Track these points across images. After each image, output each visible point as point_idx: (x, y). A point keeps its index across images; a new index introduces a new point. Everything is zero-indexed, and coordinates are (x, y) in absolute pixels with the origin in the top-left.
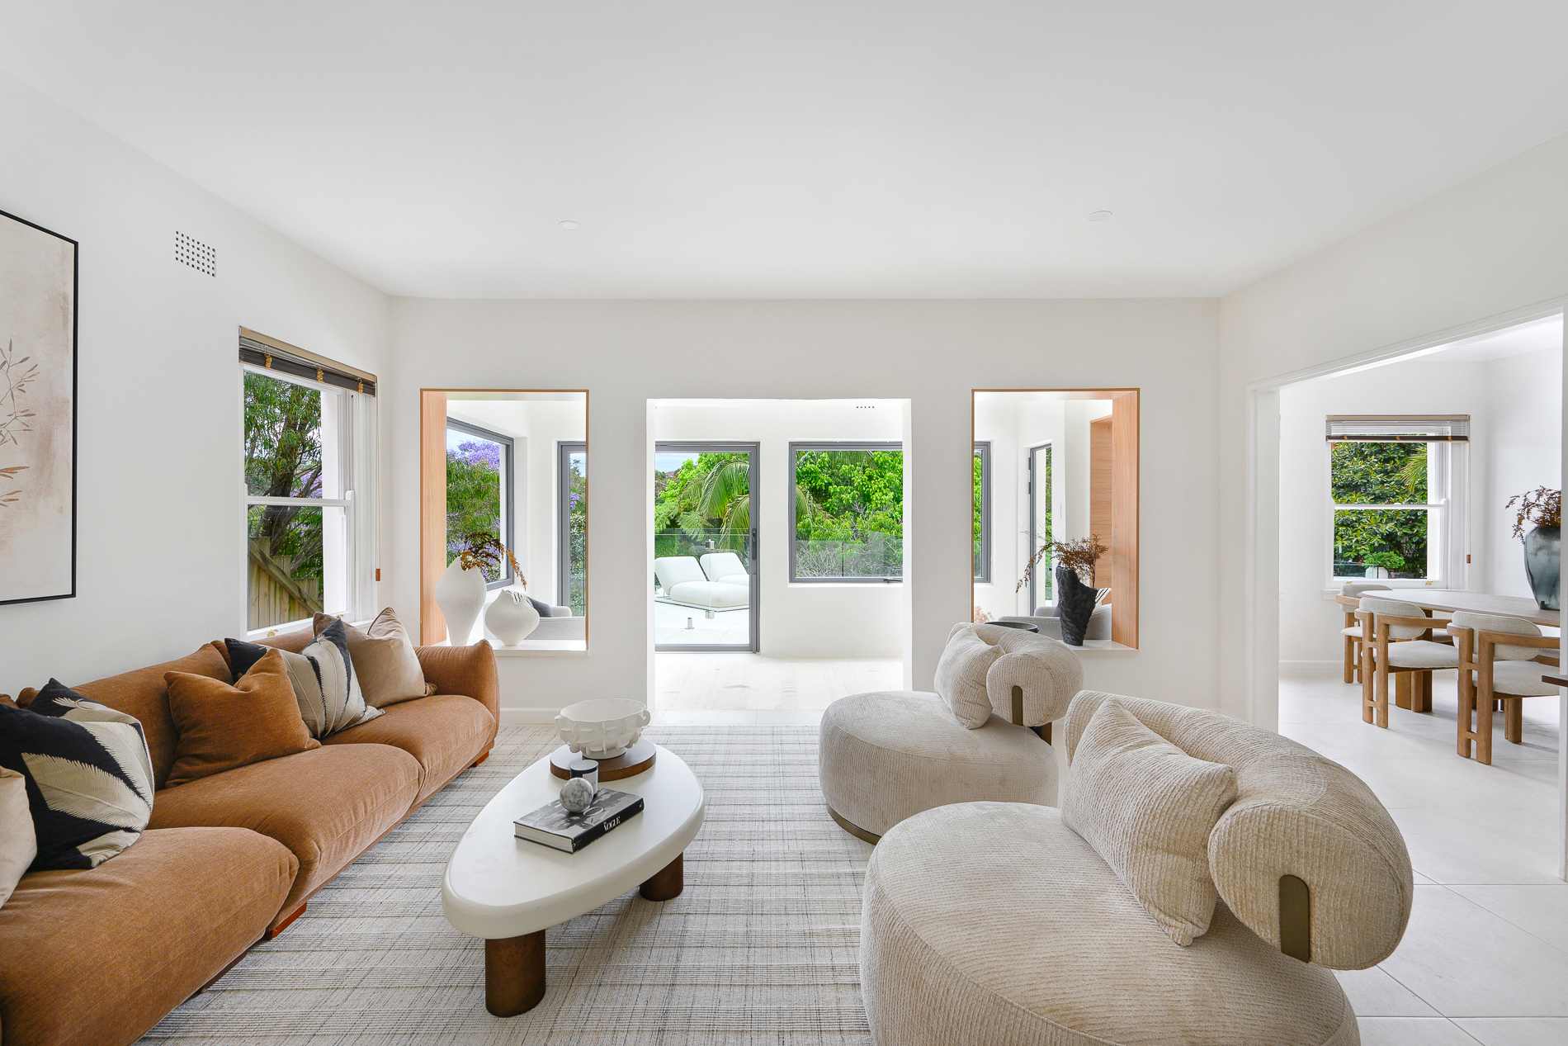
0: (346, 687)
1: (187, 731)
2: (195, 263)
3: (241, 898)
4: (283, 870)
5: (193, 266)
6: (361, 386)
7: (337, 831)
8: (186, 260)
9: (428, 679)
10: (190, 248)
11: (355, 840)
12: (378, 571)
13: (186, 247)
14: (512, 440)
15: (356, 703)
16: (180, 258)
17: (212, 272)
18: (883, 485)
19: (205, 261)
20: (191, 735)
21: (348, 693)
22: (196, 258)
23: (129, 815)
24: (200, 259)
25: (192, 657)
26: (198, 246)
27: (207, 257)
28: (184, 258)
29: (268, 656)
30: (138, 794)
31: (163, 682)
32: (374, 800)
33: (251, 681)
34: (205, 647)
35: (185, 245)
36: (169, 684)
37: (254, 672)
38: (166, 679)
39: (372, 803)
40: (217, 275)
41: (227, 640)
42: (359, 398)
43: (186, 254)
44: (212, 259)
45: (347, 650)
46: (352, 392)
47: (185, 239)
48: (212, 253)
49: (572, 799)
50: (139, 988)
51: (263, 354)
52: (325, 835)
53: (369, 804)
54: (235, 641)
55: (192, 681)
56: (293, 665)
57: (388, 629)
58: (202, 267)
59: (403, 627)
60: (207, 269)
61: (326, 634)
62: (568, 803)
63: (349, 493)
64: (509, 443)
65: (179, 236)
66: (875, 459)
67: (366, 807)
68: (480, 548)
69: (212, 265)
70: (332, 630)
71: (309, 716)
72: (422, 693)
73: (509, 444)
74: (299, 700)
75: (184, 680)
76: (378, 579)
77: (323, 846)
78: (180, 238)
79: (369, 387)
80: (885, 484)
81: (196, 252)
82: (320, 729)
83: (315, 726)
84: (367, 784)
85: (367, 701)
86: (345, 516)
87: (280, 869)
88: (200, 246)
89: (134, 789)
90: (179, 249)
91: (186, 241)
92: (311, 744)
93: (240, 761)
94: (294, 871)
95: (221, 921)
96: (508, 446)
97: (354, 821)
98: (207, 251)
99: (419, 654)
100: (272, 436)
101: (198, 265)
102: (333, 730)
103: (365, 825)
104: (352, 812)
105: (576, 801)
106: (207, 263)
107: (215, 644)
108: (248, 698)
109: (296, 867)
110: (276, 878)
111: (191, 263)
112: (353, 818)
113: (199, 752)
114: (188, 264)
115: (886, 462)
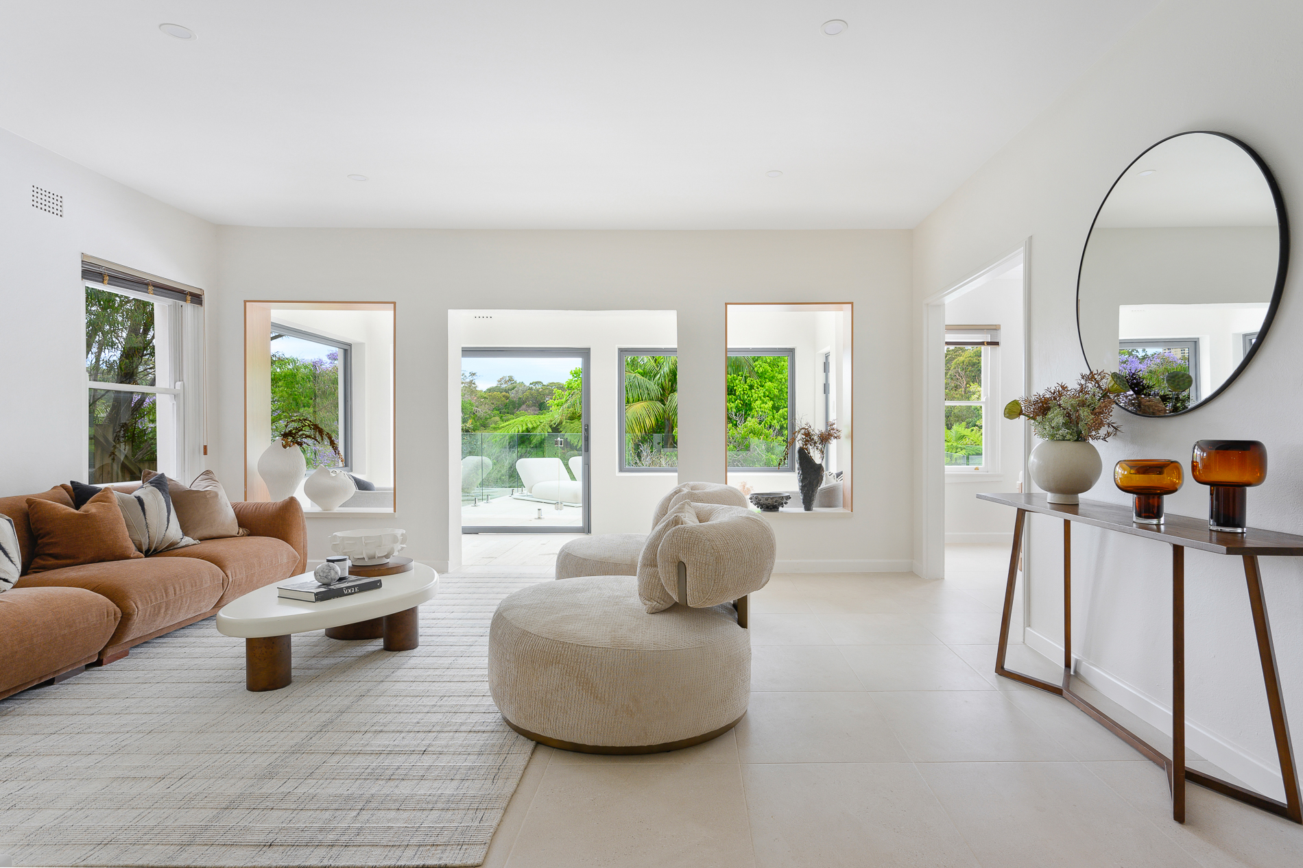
0: (166, 519)
1: (42, 538)
2: (47, 208)
3: (80, 622)
4: (109, 614)
5: (45, 210)
6: (189, 298)
7: (151, 600)
8: (40, 206)
9: (241, 525)
10: (43, 197)
11: (166, 611)
12: (205, 447)
13: (40, 196)
14: (350, 345)
15: (174, 531)
16: (35, 204)
17: (60, 213)
18: (762, 394)
19: (55, 206)
20: (45, 540)
21: (168, 524)
22: (48, 204)
23: (5, 572)
24: (51, 205)
25: (46, 493)
26: (49, 195)
27: (56, 202)
28: (39, 205)
29: (103, 492)
30: (12, 561)
31: (25, 505)
32: (182, 588)
33: (90, 507)
34: (55, 488)
35: (39, 195)
36: (29, 506)
37: (92, 502)
38: (27, 503)
39: (181, 590)
40: (64, 216)
41: (72, 482)
42: (189, 308)
43: (40, 201)
44: (59, 204)
45: (168, 495)
46: (182, 303)
47: (39, 191)
48: (60, 199)
49: (321, 574)
50: (16, 652)
51: (101, 274)
52: (141, 601)
53: (178, 589)
54: (78, 483)
55: (46, 504)
56: (123, 501)
57: (206, 484)
58: (52, 210)
59: (221, 485)
60: (56, 212)
61: (151, 483)
62: (319, 577)
63: (178, 384)
64: (346, 347)
65: (35, 189)
66: (756, 369)
67: (175, 591)
68: (300, 431)
69: (60, 209)
70: (157, 480)
71: (136, 537)
72: (235, 533)
73: (347, 350)
74: (127, 525)
75: (40, 503)
76: (205, 453)
77: (140, 607)
78: (36, 190)
79: (197, 299)
80: (764, 393)
81: (48, 199)
82: (145, 548)
83: (141, 545)
84: (177, 576)
85: (185, 533)
86: (175, 403)
87: (108, 613)
88: (51, 195)
89: (9, 558)
90: (35, 198)
91: (40, 192)
92: (135, 555)
93: (82, 559)
94: (118, 617)
95: (66, 632)
96: (346, 351)
97: (165, 597)
98: (56, 198)
99: (235, 507)
100: (114, 339)
101: (49, 209)
102: (155, 550)
103: (174, 602)
104: (163, 591)
105: (325, 575)
106: (56, 207)
107: (63, 486)
108: (87, 516)
109: (119, 615)
110: (104, 618)
111: (44, 207)
112: (164, 595)
113: (51, 552)
114: (41, 208)
115: (765, 372)
